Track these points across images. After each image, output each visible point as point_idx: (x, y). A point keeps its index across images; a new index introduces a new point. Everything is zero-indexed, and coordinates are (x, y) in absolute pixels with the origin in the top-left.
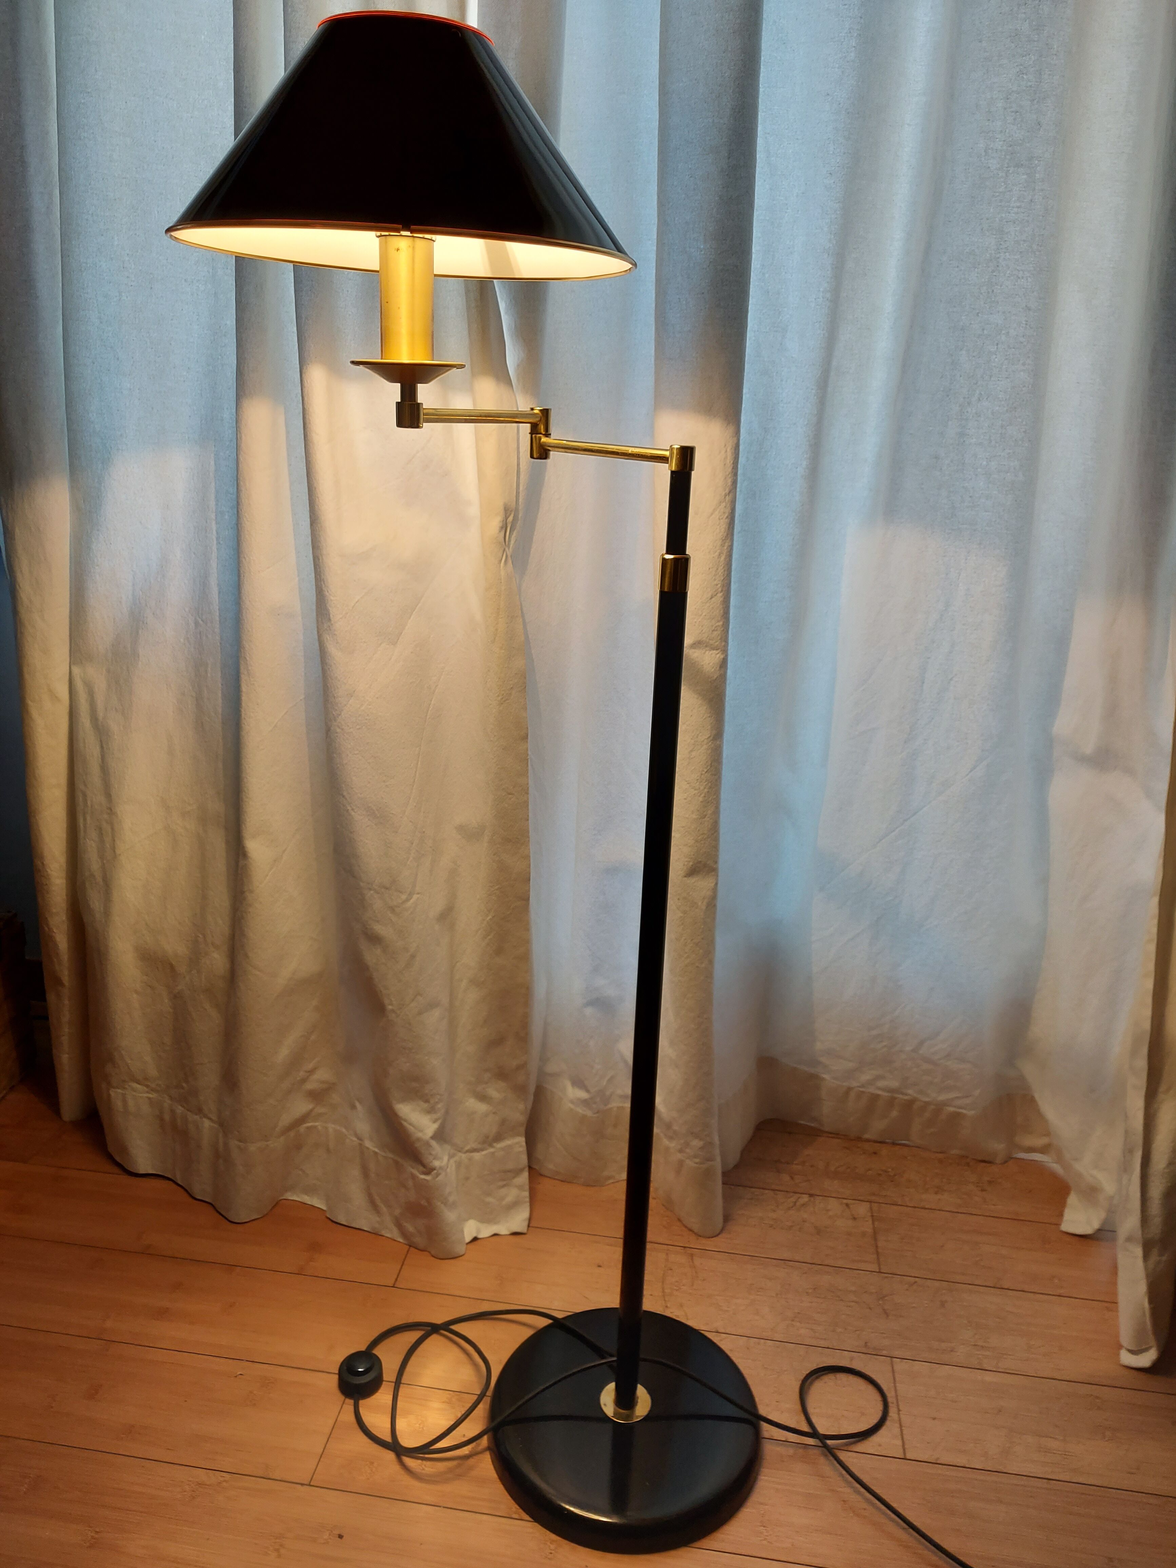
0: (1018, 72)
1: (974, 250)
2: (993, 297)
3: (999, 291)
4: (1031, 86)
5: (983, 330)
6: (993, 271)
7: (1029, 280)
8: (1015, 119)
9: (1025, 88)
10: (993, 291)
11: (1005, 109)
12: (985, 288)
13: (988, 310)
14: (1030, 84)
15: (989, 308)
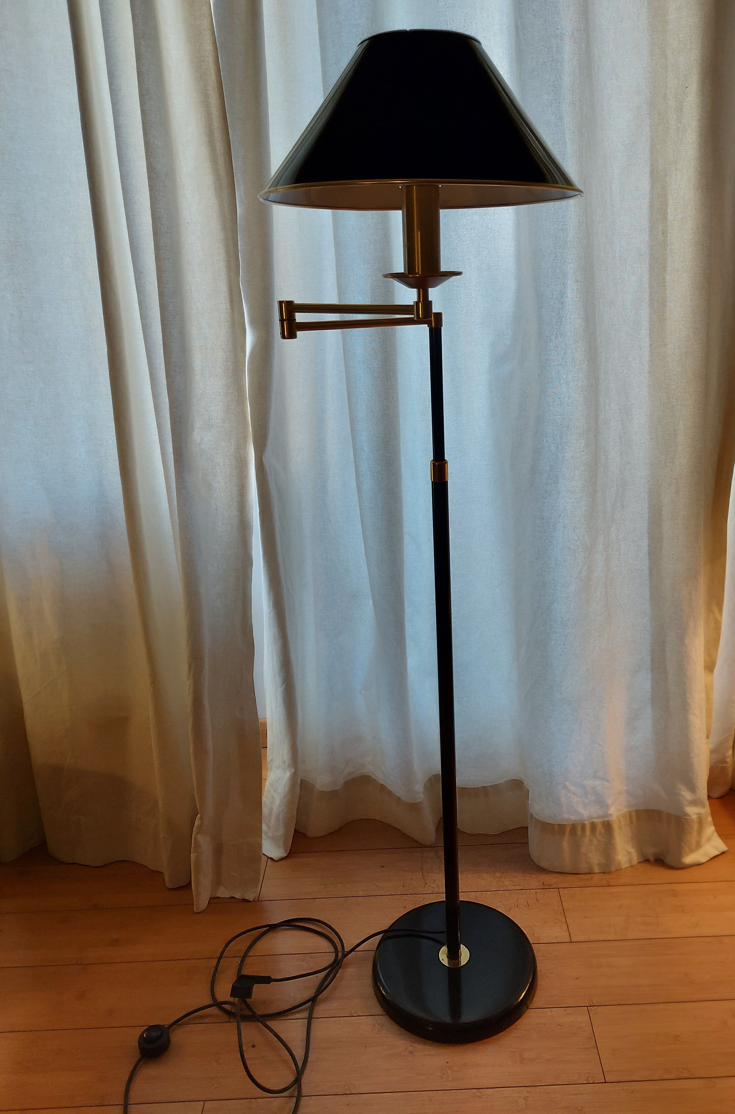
0: (552, 144)
1: (541, 249)
2: (556, 275)
3: (559, 271)
4: (561, 151)
5: (553, 295)
6: (554, 260)
7: (575, 264)
9: (558, 153)
12: (550, 270)
13: (554, 283)
14: (560, 150)
15: (554, 282)
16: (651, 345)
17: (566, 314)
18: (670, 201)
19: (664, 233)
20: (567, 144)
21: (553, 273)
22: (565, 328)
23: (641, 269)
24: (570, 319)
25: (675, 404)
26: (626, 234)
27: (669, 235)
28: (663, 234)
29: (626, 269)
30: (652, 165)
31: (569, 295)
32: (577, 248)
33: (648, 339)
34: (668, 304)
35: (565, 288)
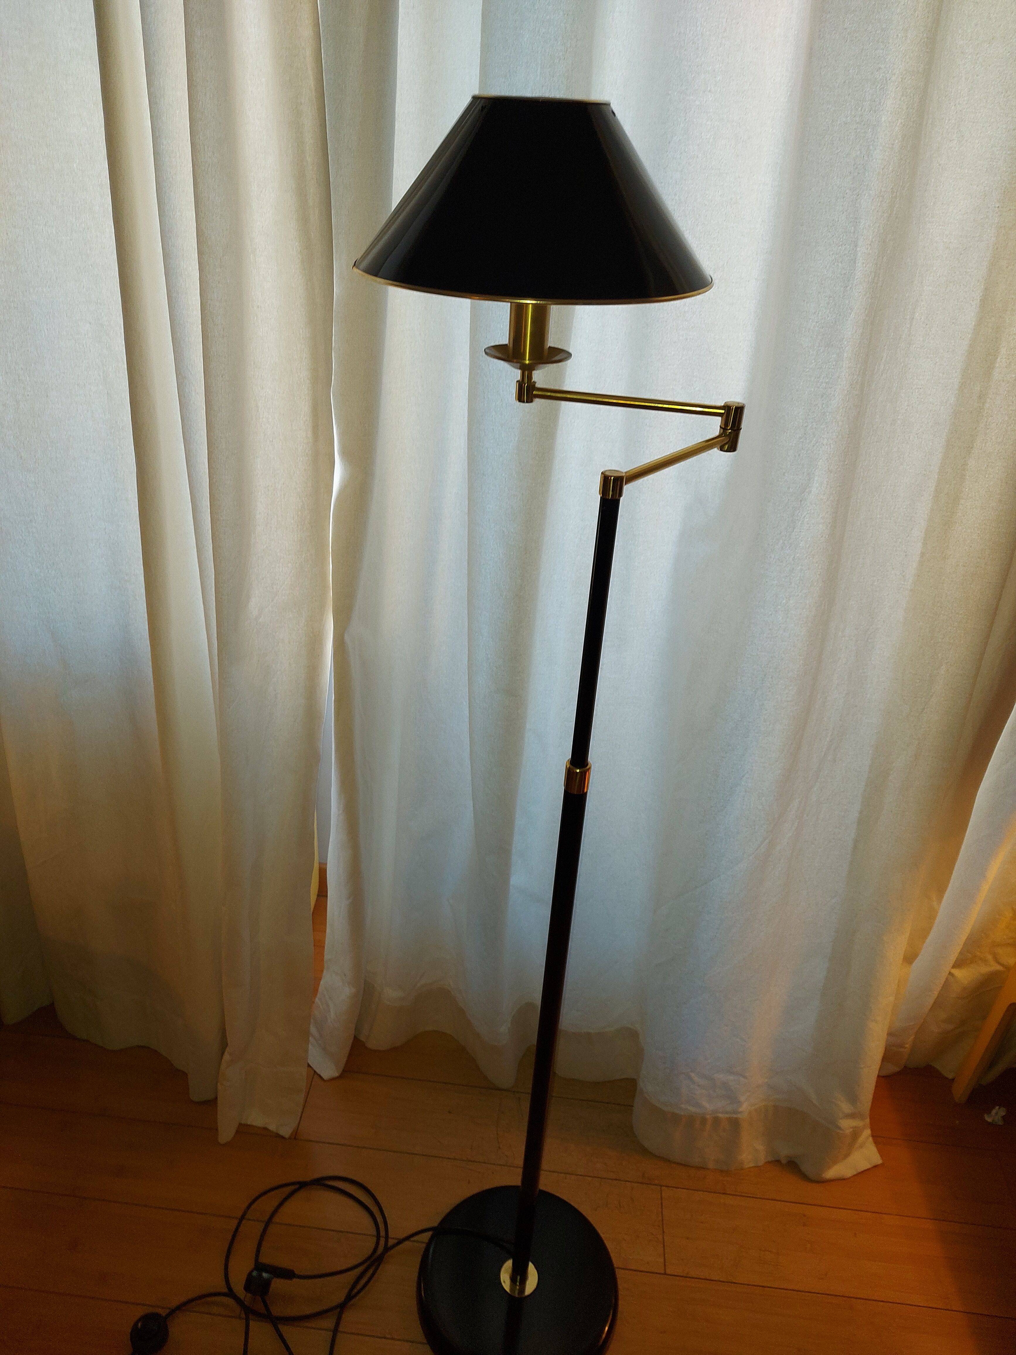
3: (805, 455)
5: (789, 488)
6: (800, 438)
8: (828, 303)
10: (799, 455)
11: (819, 293)
16: (923, 555)
17: (803, 516)
18: (1003, 351)
19: (982, 397)
20: (857, 262)
21: (795, 456)
22: (798, 536)
23: (932, 443)
24: (808, 524)
25: (940, 640)
26: (920, 387)
27: (988, 400)
28: (980, 397)
29: (909, 438)
30: (986, 289)
31: (814, 490)
32: (840, 423)
33: (920, 545)
34: (962, 501)
35: (809, 480)
